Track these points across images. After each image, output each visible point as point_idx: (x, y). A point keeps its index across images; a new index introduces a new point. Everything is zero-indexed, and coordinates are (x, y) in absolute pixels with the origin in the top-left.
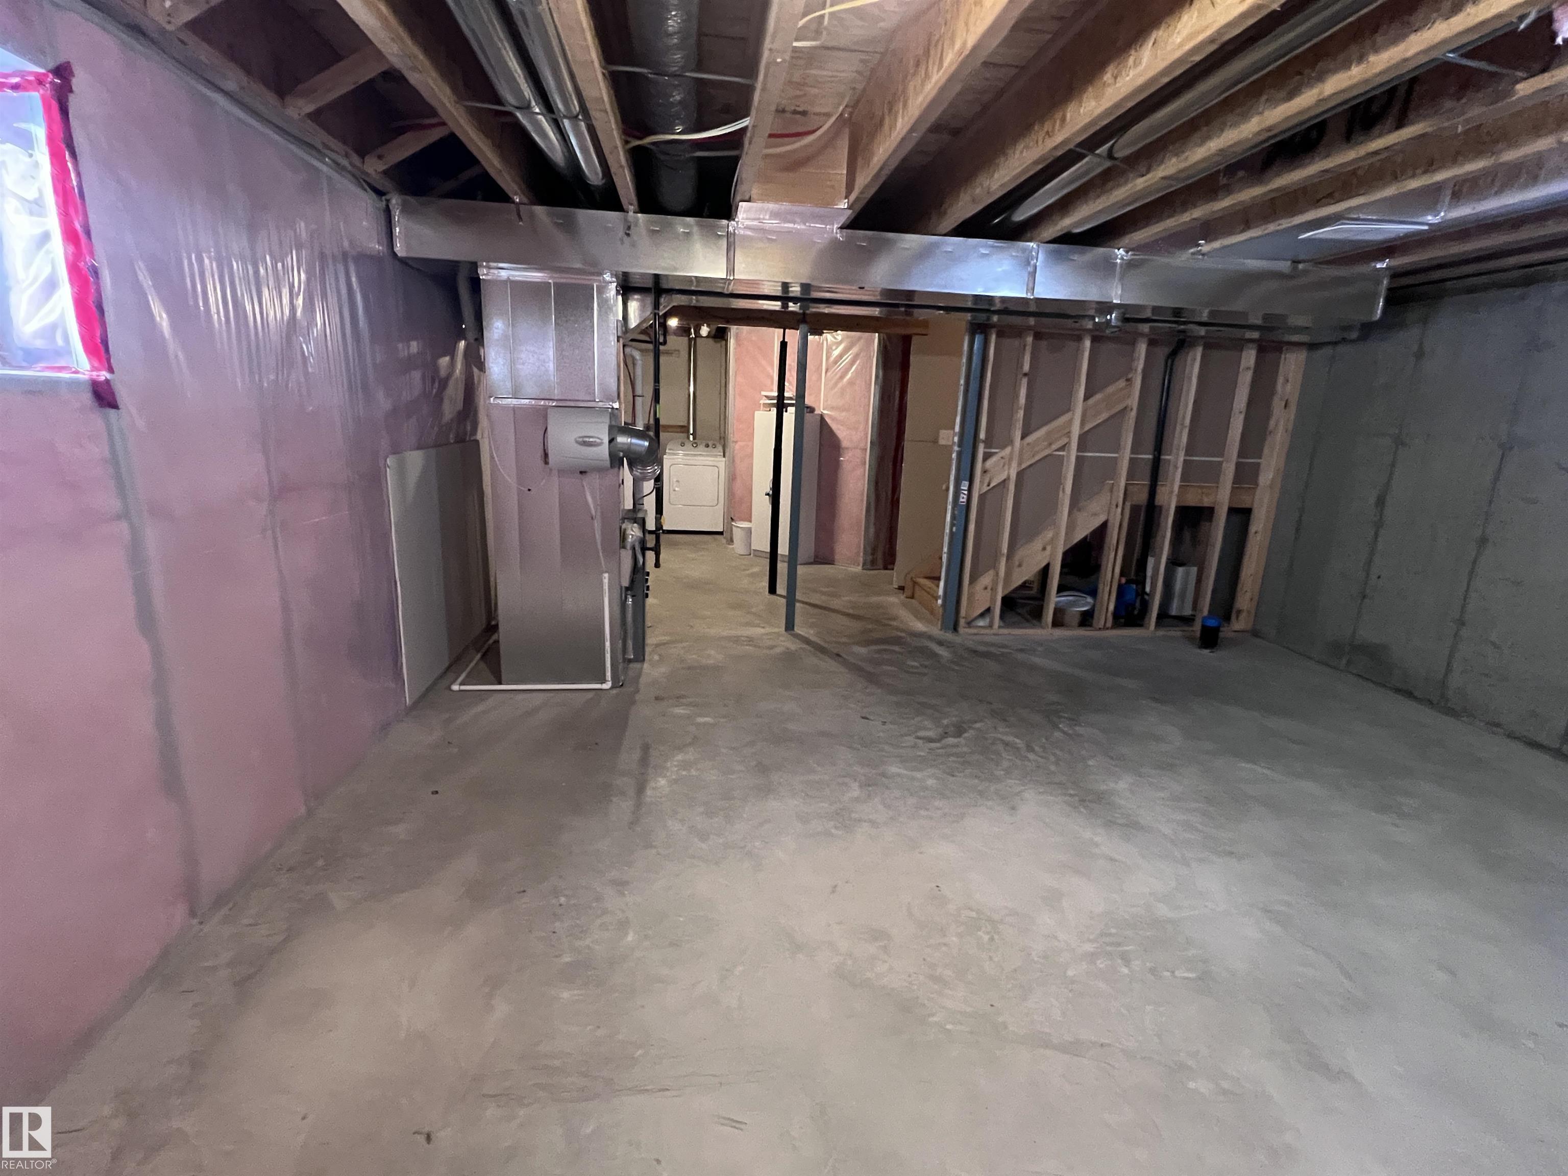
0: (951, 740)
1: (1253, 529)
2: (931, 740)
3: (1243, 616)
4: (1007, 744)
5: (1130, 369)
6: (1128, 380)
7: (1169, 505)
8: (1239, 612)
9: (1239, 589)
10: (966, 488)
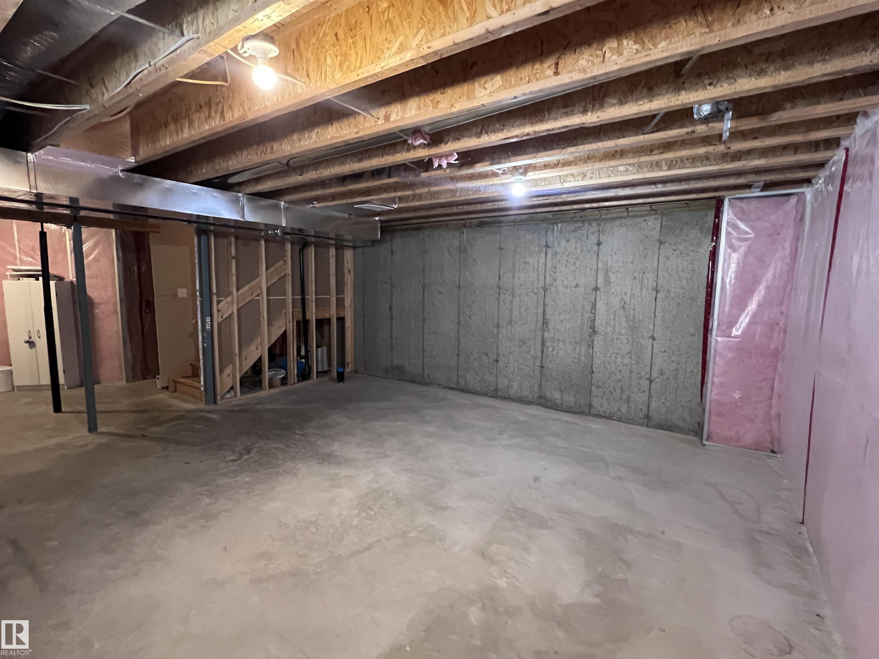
0: (246, 457)
1: (346, 326)
2: (235, 460)
3: (350, 365)
4: (276, 448)
5: (284, 255)
6: (284, 261)
7: (312, 318)
8: (348, 363)
9: (346, 353)
10: (209, 321)
